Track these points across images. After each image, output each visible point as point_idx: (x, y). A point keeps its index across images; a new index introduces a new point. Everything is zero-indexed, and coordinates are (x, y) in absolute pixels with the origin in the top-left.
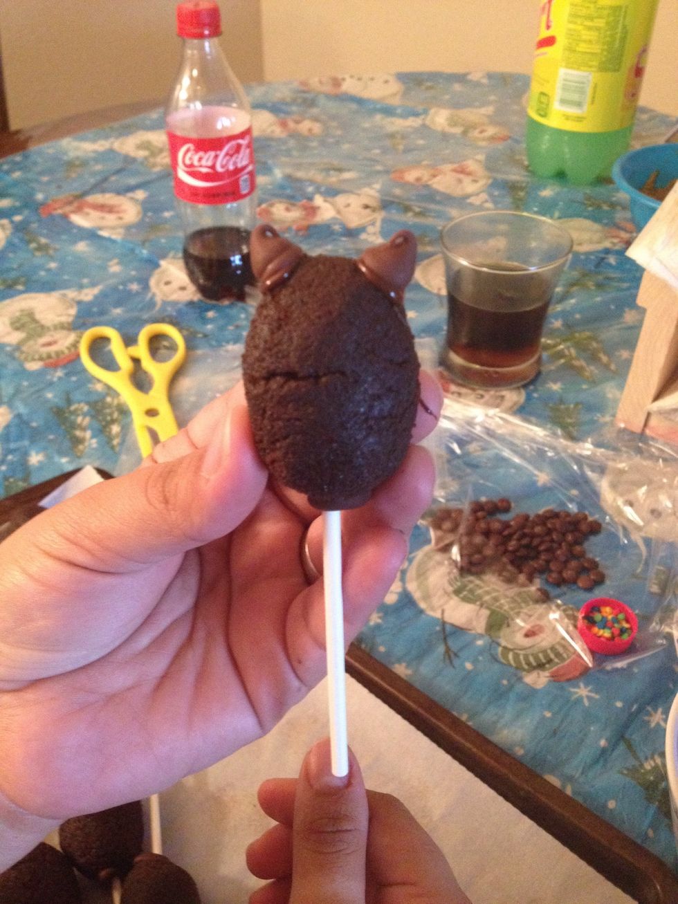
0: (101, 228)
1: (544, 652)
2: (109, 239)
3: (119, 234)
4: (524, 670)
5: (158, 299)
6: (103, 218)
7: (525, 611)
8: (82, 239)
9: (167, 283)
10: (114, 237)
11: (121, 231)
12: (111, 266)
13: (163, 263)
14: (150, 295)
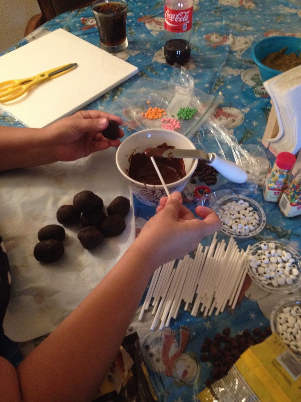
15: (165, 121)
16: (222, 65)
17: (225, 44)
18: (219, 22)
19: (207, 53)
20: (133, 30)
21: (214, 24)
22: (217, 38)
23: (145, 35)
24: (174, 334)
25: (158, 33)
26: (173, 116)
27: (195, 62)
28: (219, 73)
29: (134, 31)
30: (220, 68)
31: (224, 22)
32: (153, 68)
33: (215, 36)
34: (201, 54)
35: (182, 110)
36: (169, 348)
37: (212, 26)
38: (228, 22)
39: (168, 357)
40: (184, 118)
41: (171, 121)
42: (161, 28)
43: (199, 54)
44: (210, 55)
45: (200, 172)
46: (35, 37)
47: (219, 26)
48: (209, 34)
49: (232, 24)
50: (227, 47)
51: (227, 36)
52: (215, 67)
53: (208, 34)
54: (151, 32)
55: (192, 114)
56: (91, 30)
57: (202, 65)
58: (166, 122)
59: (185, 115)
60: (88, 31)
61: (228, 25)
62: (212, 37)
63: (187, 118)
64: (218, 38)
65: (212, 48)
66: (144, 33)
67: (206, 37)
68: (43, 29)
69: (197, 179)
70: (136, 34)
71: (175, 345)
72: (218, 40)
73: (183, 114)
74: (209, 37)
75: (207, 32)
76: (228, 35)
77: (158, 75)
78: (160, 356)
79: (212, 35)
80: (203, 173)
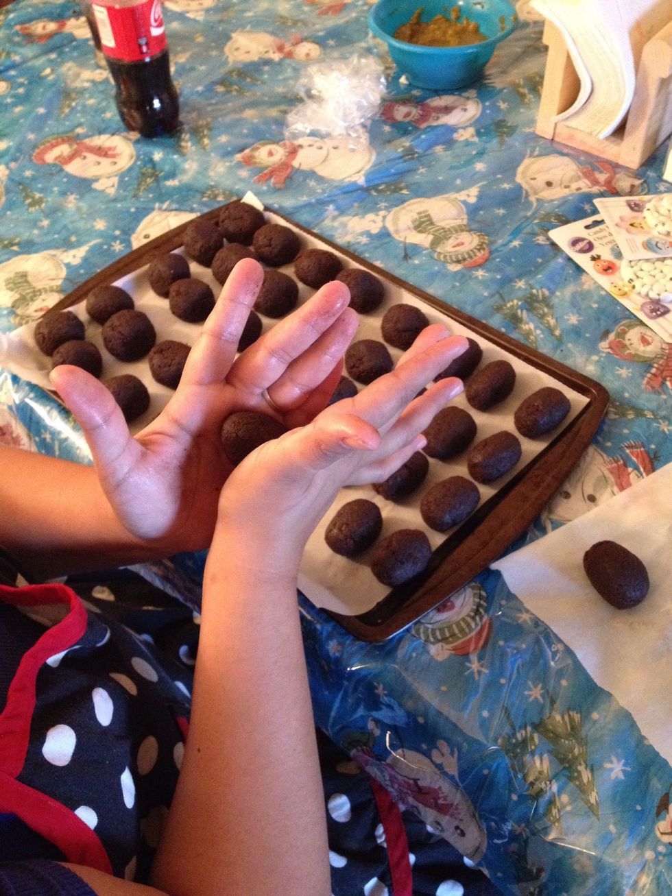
0: (188, 12)
1: (462, 254)
2: (195, 20)
3: (201, 15)
4: (448, 263)
5: (231, 60)
6: (189, 5)
7: (455, 235)
8: (175, 20)
9: (237, 49)
10: (198, 18)
11: (203, 13)
13: (233, 35)
14: (225, 57)
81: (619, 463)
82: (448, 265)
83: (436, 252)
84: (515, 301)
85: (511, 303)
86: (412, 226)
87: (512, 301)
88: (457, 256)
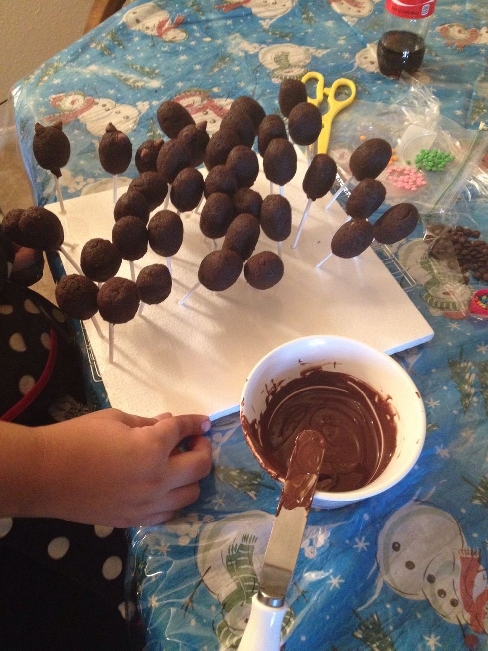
12: (340, 40)
15: (394, 171)
16: (478, 79)
17: (476, 42)
18: (458, 5)
19: (449, 57)
20: (311, 15)
21: (451, 9)
22: (460, 32)
23: (333, 23)
24: (478, 556)
25: (355, 20)
26: (409, 163)
27: (429, 72)
28: (476, 92)
29: (313, 16)
30: (476, 83)
31: (468, 7)
32: (357, 80)
33: (456, 29)
34: (438, 58)
35: (426, 154)
36: (472, 582)
37: (449, 11)
38: (475, 7)
39: (471, 597)
40: (428, 168)
41: (406, 172)
42: (359, 12)
43: (434, 59)
44: (453, 60)
45: (475, 265)
46: (140, 19)
47: (460, 12)
48: (446, 26)
49: (482, 10)
50: (482, 49)
51: (478, 31)
52: (466, 82)
53: (444, 24)
54: (344, 18)
55: (443, 163)
56: (237, 12)
57: (443, 77)
58: (397, 174)
59: (430, 164)
60: (231, 13)
61: (475, 11)
62: (451, 30)
63: (434, 169)
64: (462, 32)
65: (455, 49)
66: (331, 20)
67: (441, 30)
68: (153, 7)
69: (469, 276)
70: (317, 20)
71: (482, 577)
72: (462, 36)
73: (428, 162)
74: (447, 30)
75: (442, 22)
76: (480, 29)
77: (367, 92)
78: (458, 595)
79: (451, 26)
80: (480, 267)
81: (474, 557)
82: (431, 308)
83: (427, 292)
84: (470, 364)
85: (465, 364)
86: (420, 261)
87: (468, 362)
88: (442, 304)
